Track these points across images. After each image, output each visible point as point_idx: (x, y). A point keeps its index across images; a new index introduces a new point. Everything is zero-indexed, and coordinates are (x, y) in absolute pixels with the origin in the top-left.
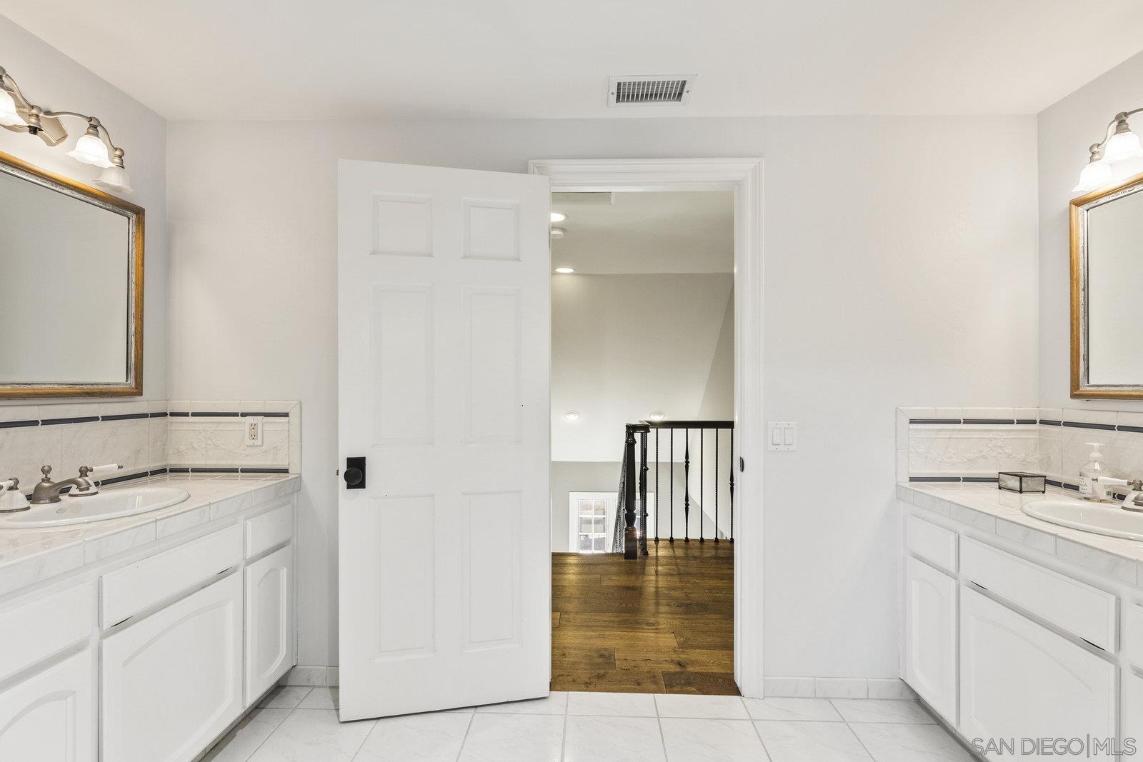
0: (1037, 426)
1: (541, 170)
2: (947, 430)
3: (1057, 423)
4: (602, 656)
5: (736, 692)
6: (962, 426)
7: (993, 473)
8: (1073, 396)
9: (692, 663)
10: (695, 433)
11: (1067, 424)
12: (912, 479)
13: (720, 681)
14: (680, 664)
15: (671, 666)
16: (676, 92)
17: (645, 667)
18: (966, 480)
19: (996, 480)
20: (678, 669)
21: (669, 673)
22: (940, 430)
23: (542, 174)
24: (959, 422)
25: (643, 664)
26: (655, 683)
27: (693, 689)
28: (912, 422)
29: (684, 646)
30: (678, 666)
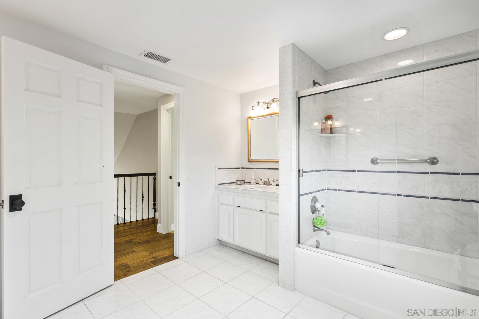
0: (241, 169)
1: (109, 71)
2: (225, 171)
3: (245, 168)
4: (123, 266)
5: (177, 258)
6: (228, 170)
7: (235, 181)
8: (248, 162)
9: (158, 256)
10: (128, 179)
11: (247, 168)
12: (219, 184)
13: (170, 257)
14: (154, 258)
15: (152, 259)
16: (165, 60)
17: (143, 263)
18: (229, 183)
19: (235, 183)
20: (155, 259)
21: (153, 261)
22: (224, 171)
23: (108, 72)
24: (227, 169)
25: (141, 263)
26: (150, 265)
27: (163, 262)
28: (219, 169)
29: (151, 253)
30: (154, 259)
